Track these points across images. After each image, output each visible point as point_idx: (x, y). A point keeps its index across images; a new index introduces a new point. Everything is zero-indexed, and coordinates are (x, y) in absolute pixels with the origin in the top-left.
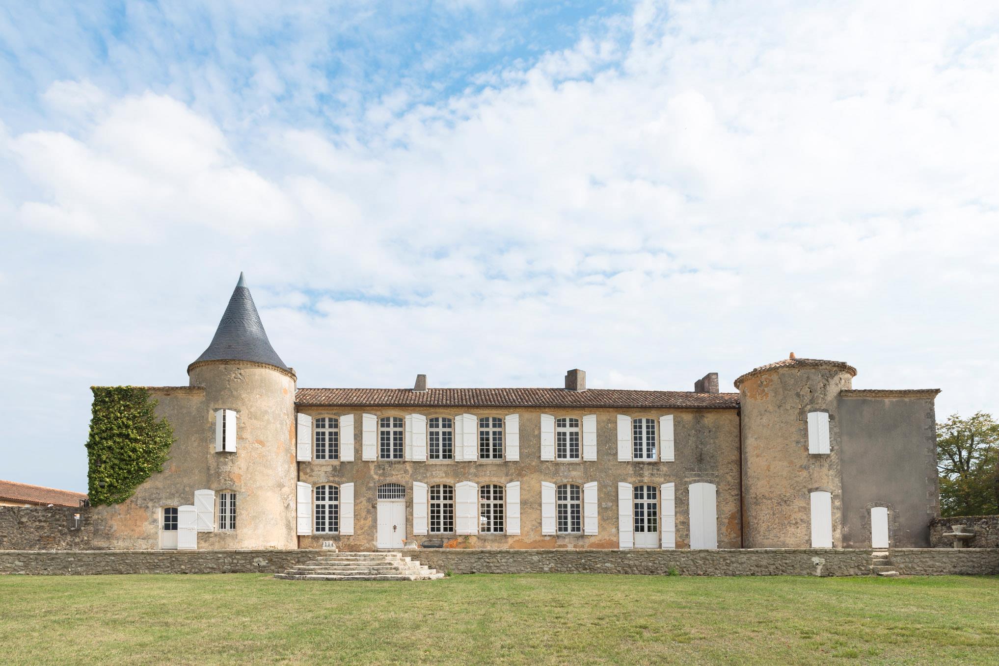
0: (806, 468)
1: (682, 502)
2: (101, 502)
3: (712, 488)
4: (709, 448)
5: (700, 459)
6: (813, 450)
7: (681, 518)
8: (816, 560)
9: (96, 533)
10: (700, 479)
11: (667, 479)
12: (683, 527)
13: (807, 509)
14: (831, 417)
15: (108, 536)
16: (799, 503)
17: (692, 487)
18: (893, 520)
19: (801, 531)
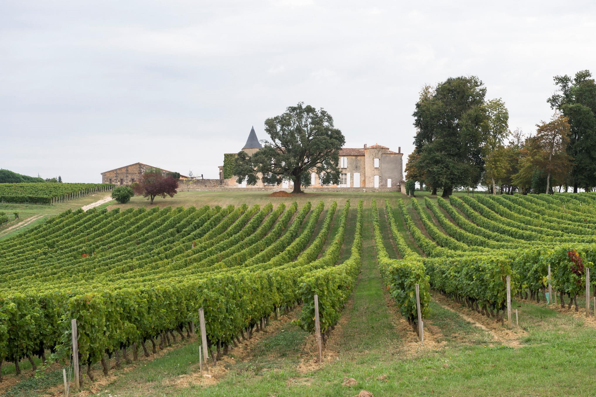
0: (374, 170)
1: (352, 177)
2: (226, 178)
3: (359, 174)
4: (359, 165)
5: (356, 167)
6: (375, 167)
7: (352, 181)
8: (364, 189)
9: (225, 184)
10: (356, 172)
11: (349, 172)
12: (352, 183)
13: (374, 179)
14: (379, 160)
15: (228, 185)
16: (372, 178)
17: (354, 174)
18: (392, 181)
19: (373, 184)
